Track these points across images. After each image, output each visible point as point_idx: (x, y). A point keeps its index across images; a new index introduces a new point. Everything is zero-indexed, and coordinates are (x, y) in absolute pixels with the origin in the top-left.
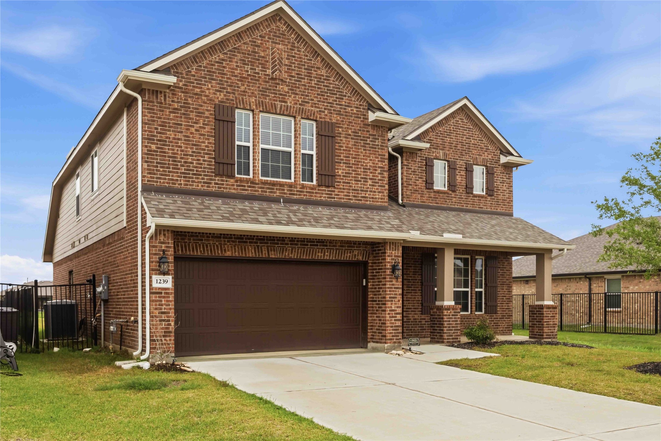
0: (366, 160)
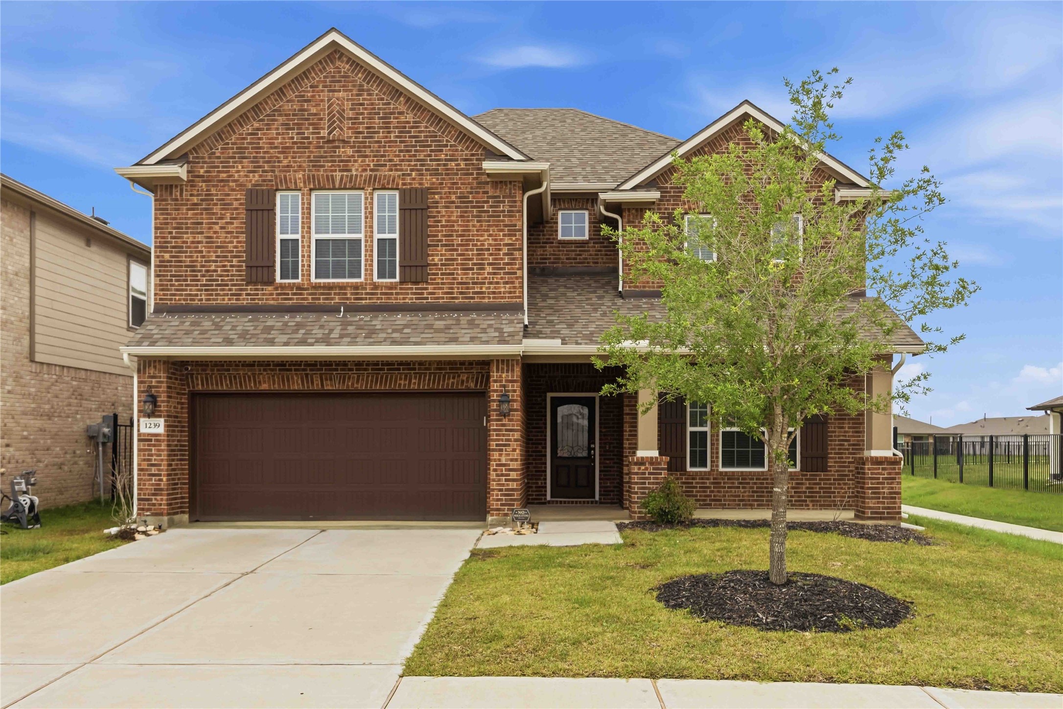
0: (482, 236)
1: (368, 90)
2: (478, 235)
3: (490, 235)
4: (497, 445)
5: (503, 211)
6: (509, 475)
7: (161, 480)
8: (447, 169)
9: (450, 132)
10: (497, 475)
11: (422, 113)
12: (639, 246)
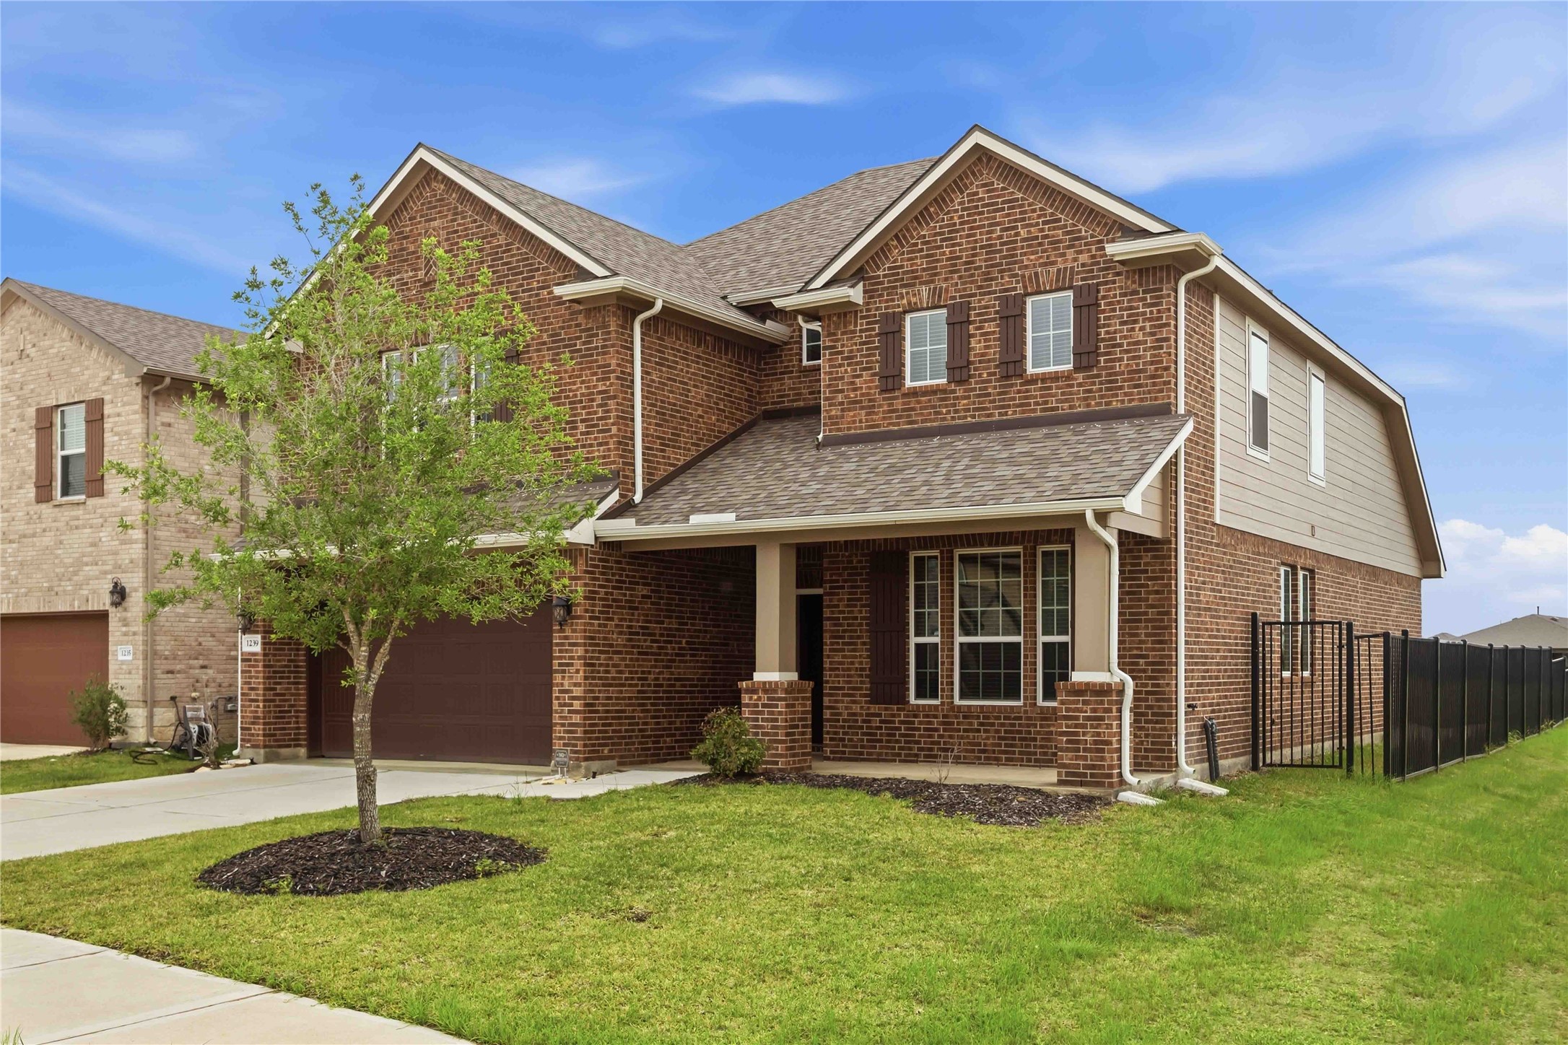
1: (463, 212)
2: (570, 384)
3: (583, 382)
4: (560, 665)
5: (597, 348)
6: (571, 705)
7: (258, 706)
8: (539, 301)
9: (542, 251)
10: (560, 705)
11: (513, 232)
12: (843, 369)
